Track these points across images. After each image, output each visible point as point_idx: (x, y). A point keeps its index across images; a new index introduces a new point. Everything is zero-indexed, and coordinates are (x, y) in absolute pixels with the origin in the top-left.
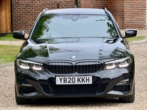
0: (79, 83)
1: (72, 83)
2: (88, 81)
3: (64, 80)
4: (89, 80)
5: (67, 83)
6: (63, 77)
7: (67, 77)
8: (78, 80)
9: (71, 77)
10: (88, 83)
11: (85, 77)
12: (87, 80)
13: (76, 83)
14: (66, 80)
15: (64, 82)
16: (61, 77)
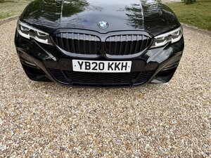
0: (110, 71)
1: (98, 71)
2: (124, 68)
3: (86, 66)
4: (126, 66)
5: (91, 71)
6: (84, 61)
7: (91, 62)
8: (110, 67)
9: (98, 62)
10: (124, 71)
11: (121, 62)
12: (122, 66)
13: (106, 70)
14: (89, 66)
15: (86, 69)
16: (81, 61)
